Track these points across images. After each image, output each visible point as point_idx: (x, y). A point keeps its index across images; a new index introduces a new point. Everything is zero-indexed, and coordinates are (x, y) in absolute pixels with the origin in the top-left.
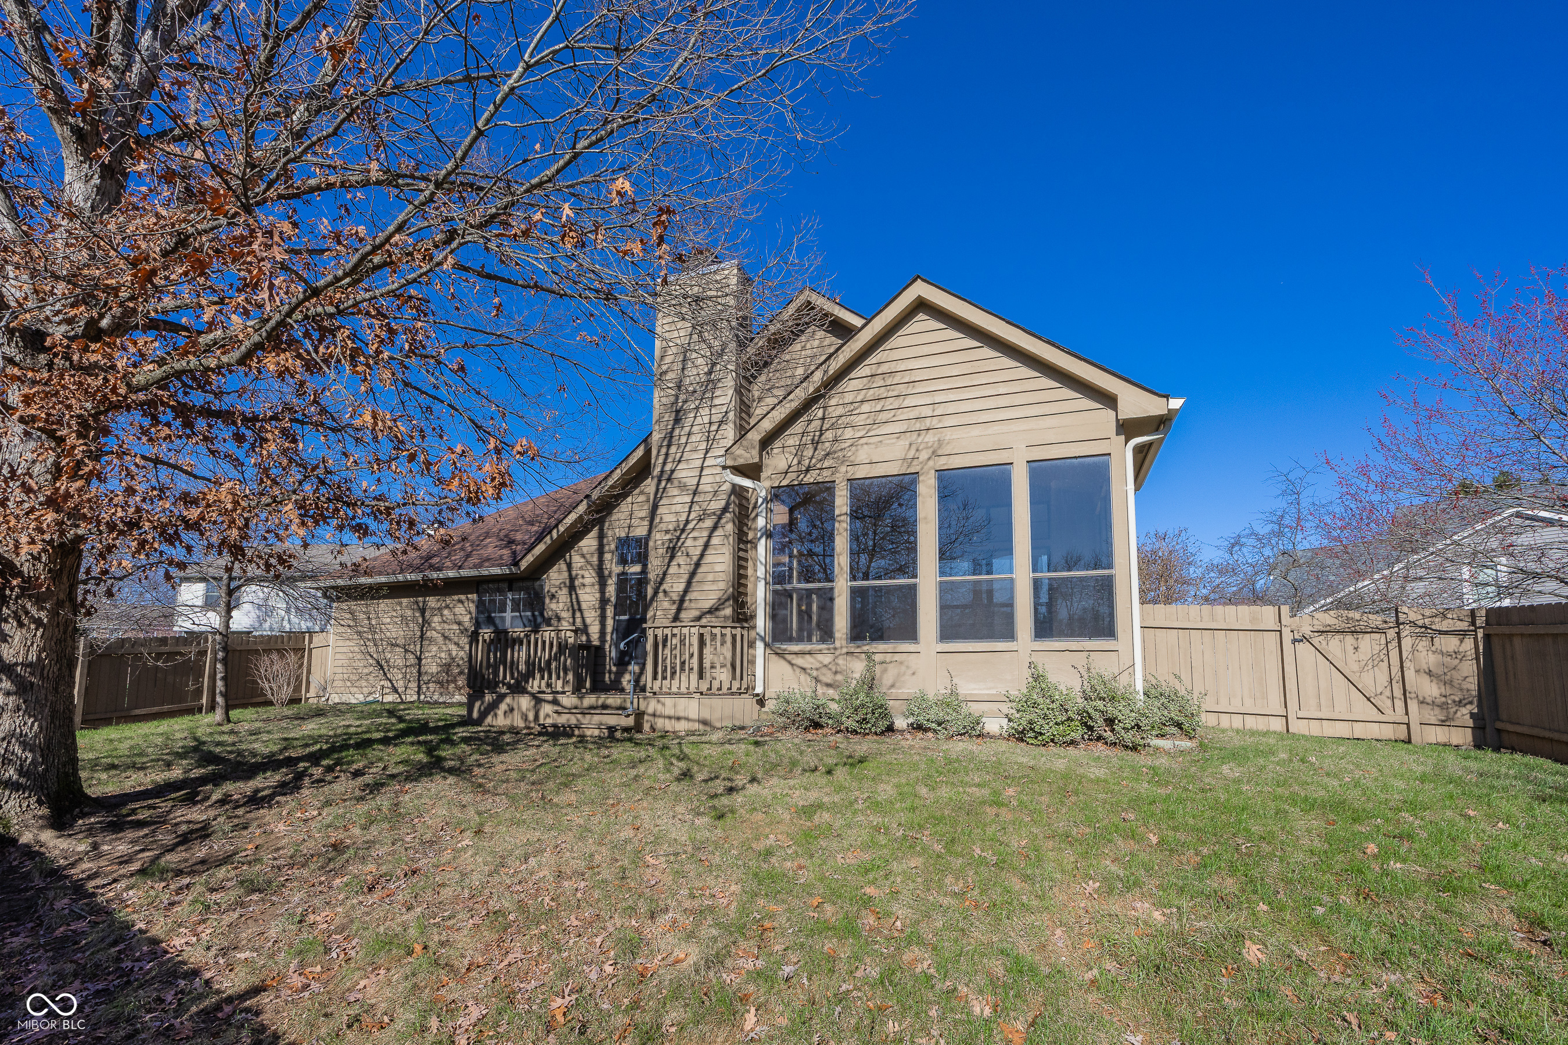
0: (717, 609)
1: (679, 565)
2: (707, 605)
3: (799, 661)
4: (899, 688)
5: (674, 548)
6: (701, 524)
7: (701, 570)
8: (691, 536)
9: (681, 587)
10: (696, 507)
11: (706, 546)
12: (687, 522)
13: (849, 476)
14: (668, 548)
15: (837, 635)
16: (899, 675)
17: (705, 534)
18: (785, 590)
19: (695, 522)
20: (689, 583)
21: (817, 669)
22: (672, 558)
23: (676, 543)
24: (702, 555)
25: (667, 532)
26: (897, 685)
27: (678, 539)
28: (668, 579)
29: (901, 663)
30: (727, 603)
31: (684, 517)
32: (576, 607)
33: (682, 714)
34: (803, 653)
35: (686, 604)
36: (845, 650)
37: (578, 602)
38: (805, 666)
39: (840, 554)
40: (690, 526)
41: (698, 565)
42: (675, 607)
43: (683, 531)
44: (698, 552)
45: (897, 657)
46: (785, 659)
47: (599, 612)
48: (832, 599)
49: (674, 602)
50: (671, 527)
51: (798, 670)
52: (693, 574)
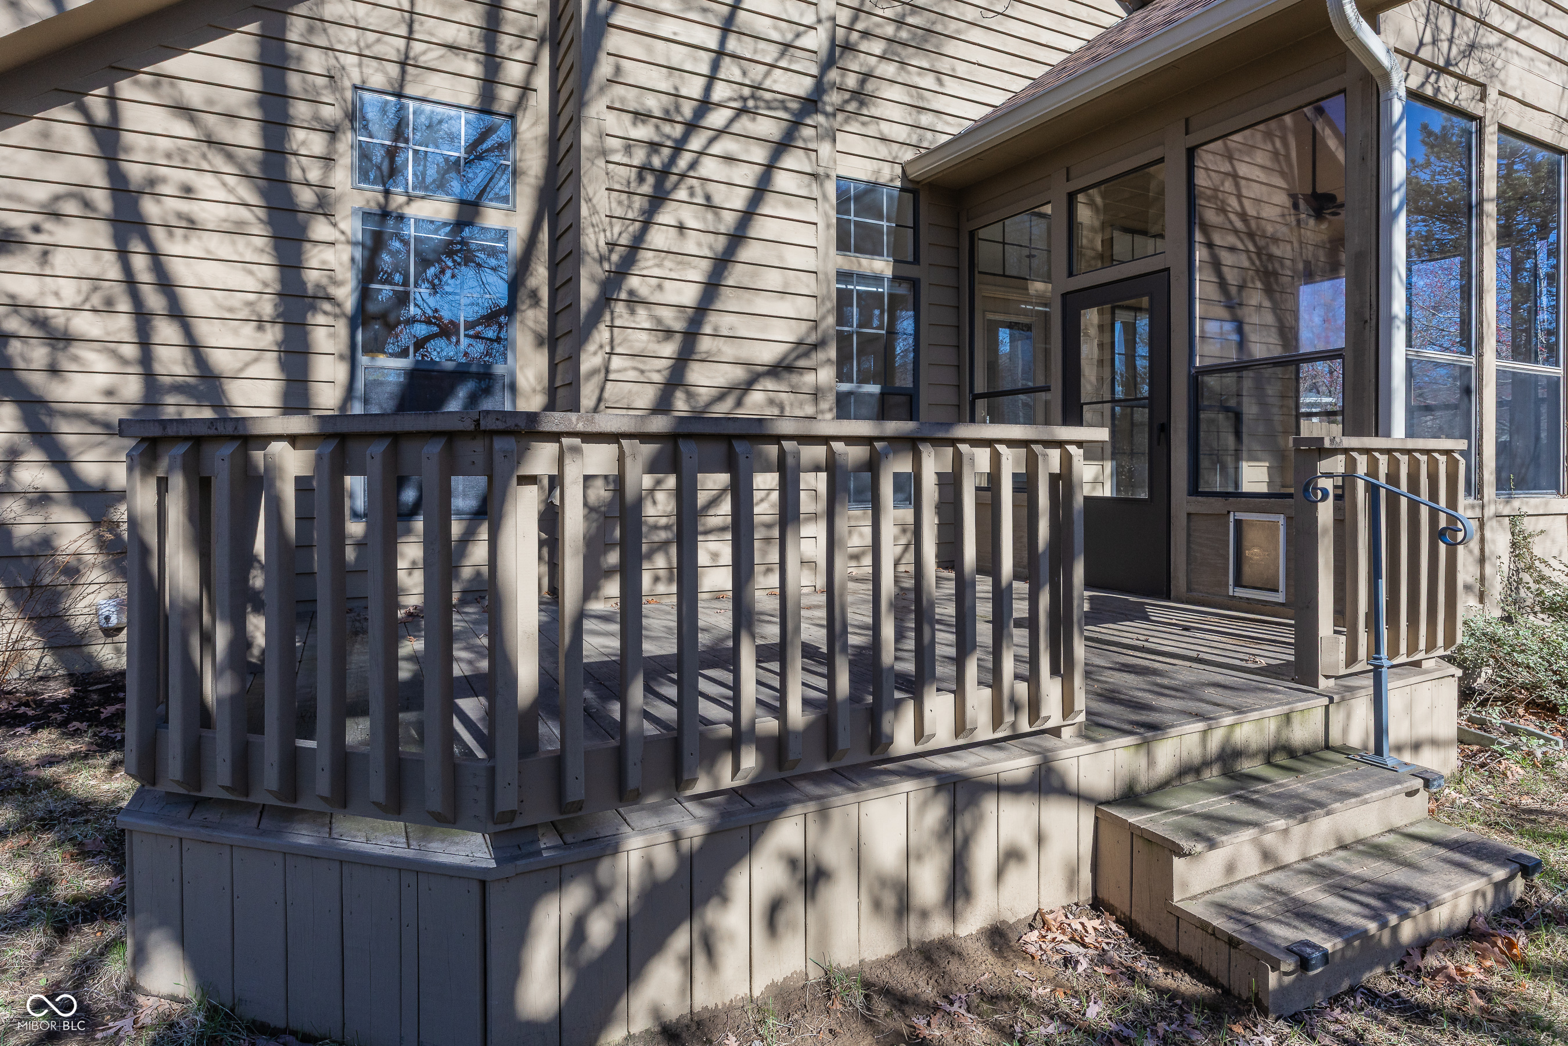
0: (790, 369)
1: (681, 228)
2: (767, 354)
5: (664, 173)
6: (744, 125)
7: (749, 252)
8: (717, 149)
9: (689, 295)
10: (730, 70)
11: (761, 190)
12: (705, 105)
13: (1501, 117)
14: (643, 170)
15: (1485, 476)
17: (759, 154)
19: (727, 114)
20: (712, 288)
22: (658, 199)
23: (673, 160)
24: (748, 215)
25: (640, 116)
27: (678, 148)
28: (647, 261)
30: (821, 356)
31: (694, 88)
32: (154, 301)
35: (705, 344)
36: (1492, 509)
37: (166, 284)
39: (1487, 292)
40: (717, 118)
41: (738, 237)
42: (669, 349)
43: (692, 127)
44: (738, 200)
47: (272, 335)
48: (1469, 392)
49: (669, 333)
50: (653, 104)
52: (722, 262)
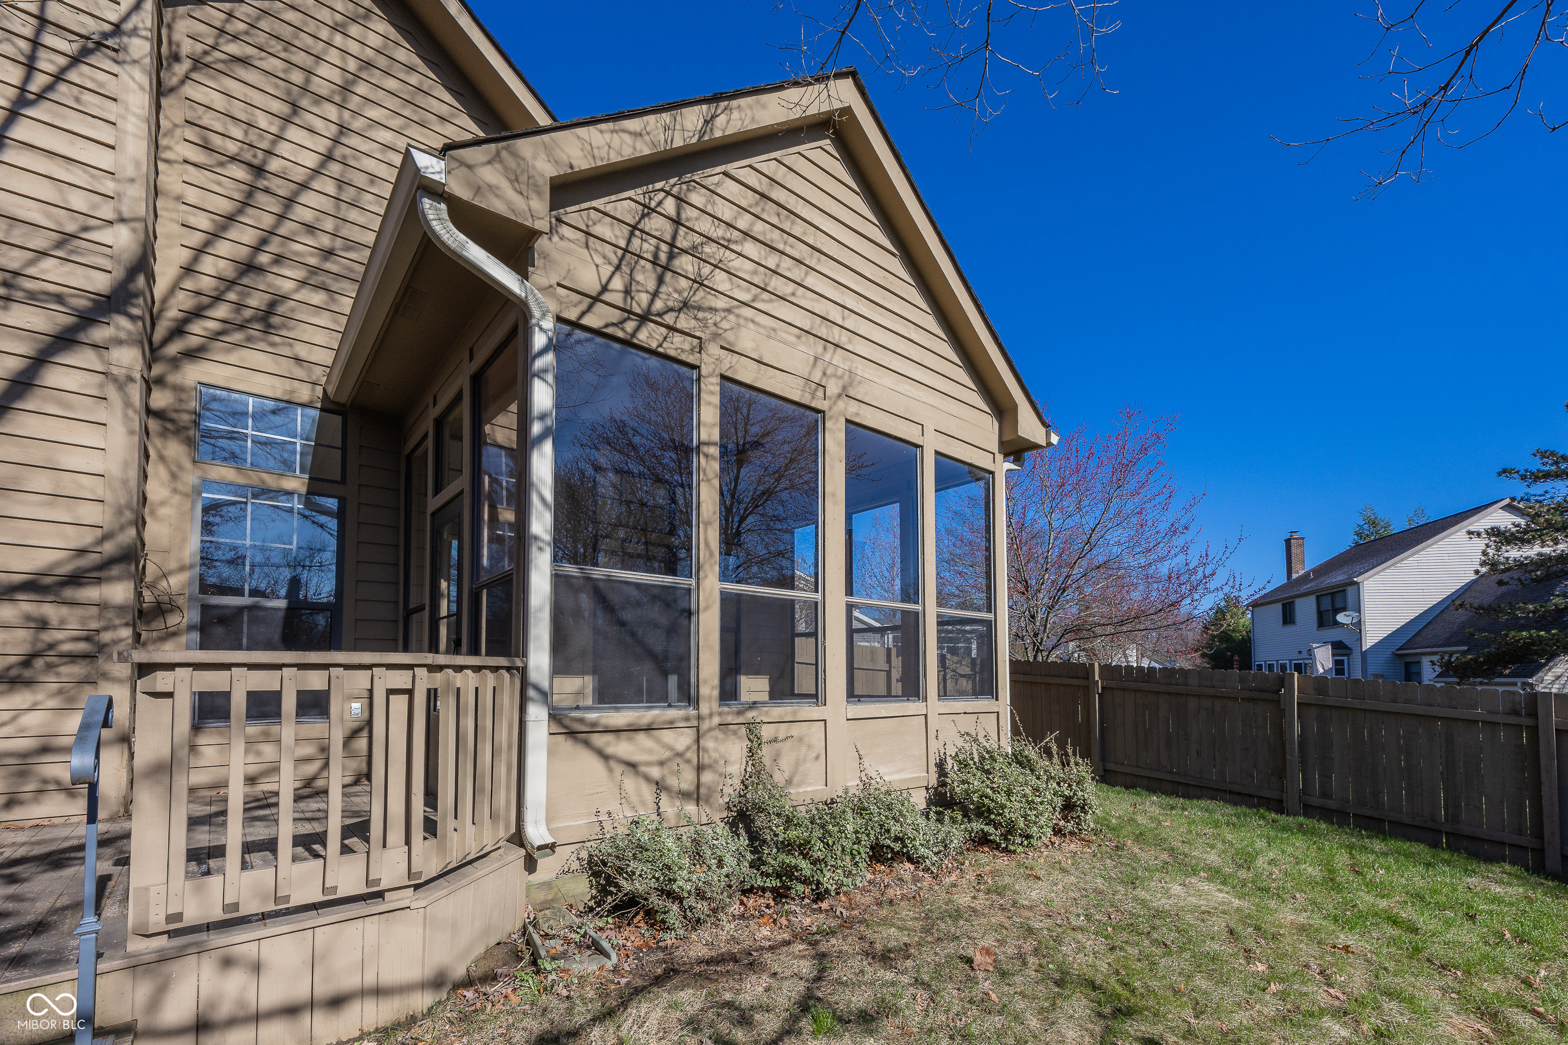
3: (622, 748)
4: (799, 785)
13: (724, 368)
15: (704, 691)
16: (797, 764)
18: (589, 579)
21: (662, 763)
26: (796, 779)
29: (801, 740)
33: (351, 982)
34: (633, 729)
36: (716, 720)
38: (635, 758)
39: (708, 524)
45: (796, 730)
46: (587, 744)
48: (688, 613)
51: (618, 769)
